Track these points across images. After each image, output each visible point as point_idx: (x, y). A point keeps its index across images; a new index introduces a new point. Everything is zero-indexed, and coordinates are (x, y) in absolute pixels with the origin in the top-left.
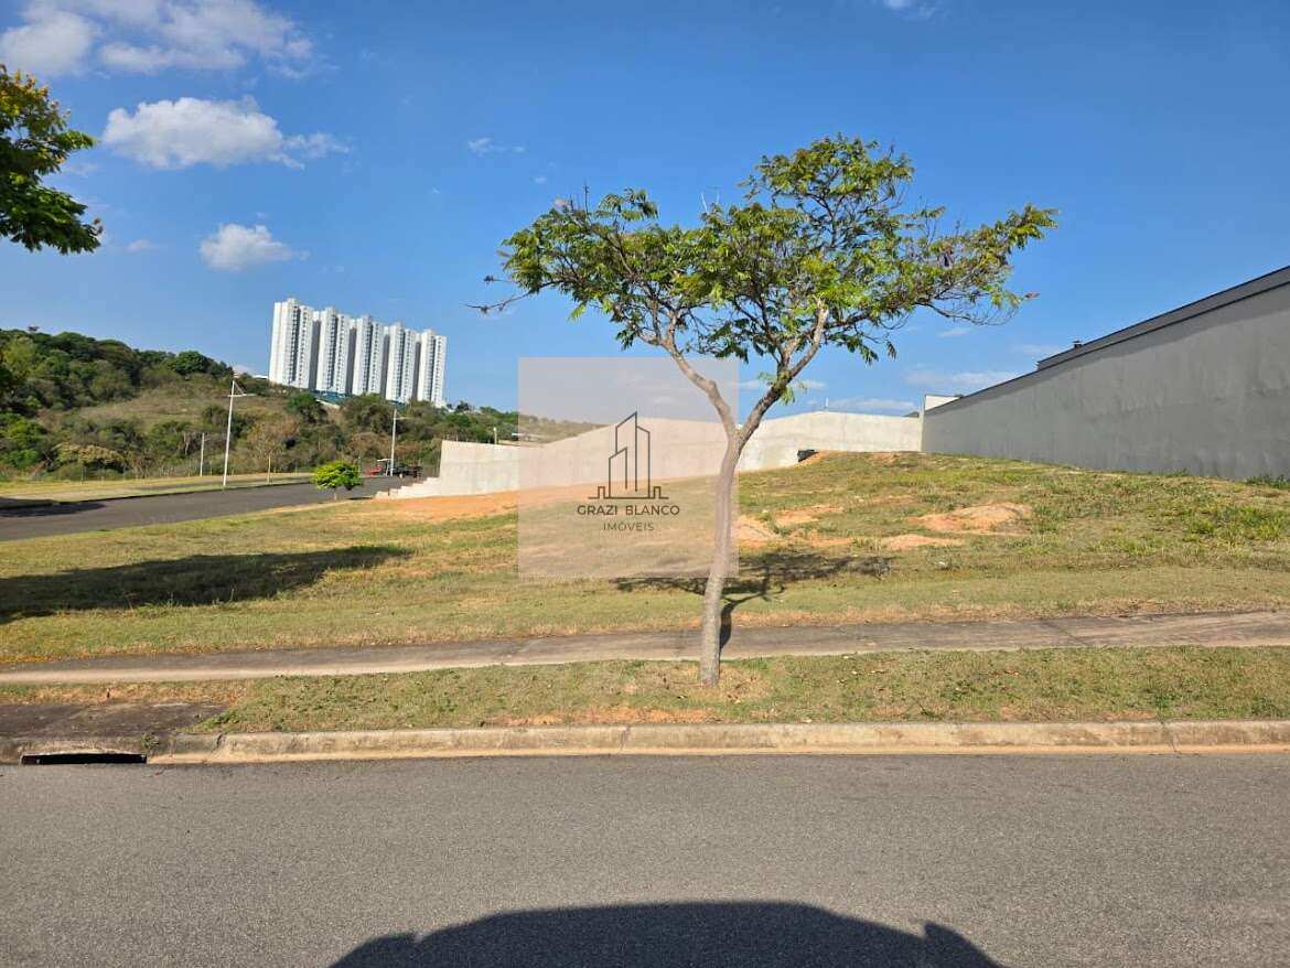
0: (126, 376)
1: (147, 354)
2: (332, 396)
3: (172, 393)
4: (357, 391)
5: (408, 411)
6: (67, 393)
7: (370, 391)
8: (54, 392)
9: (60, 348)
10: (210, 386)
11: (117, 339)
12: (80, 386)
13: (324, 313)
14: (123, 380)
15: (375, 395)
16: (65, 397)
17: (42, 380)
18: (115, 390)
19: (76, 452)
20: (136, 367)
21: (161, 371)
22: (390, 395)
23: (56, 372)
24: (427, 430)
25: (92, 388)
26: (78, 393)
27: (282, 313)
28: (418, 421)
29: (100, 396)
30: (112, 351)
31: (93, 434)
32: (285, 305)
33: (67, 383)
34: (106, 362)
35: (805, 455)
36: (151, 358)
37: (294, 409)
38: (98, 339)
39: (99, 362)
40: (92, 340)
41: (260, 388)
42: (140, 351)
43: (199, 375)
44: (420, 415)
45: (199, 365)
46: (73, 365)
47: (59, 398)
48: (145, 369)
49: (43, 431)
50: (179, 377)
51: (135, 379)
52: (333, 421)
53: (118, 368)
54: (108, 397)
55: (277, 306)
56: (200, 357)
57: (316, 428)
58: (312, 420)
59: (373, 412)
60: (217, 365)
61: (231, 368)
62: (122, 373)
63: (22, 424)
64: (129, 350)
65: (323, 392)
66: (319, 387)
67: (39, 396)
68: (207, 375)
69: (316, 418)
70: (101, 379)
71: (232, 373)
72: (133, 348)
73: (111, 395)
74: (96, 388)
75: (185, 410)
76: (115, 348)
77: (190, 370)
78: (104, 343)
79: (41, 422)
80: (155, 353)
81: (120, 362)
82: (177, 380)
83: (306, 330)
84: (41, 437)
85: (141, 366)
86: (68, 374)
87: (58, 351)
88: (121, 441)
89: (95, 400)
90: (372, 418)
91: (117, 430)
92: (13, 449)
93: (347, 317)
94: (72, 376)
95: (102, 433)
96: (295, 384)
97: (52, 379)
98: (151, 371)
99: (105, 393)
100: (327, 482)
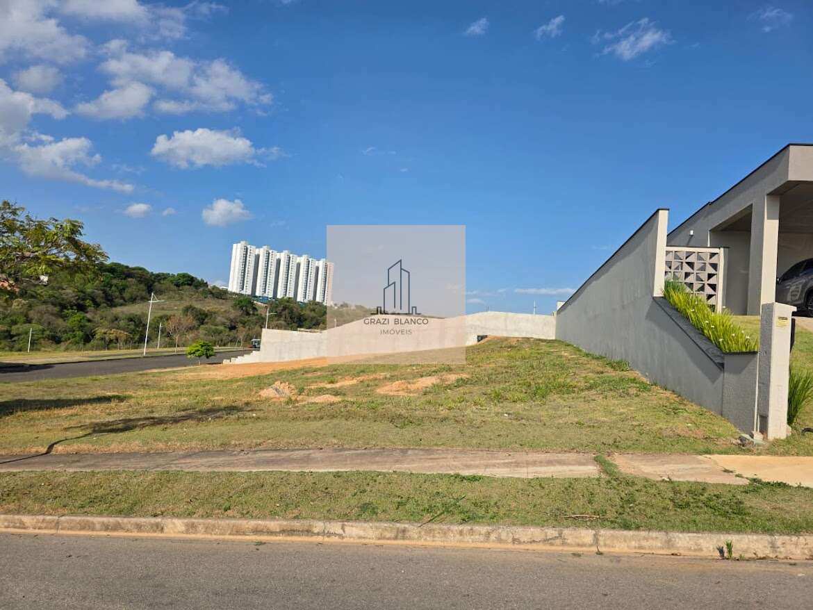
0: (145, 288)
1: (158, 275)
2: (264, 299)
3: (170, 298)
4: (279, 296)
5: (308, 308)
6: (110, 298)
7: (287, 296)
8: (102, 298)
9: (109, 272)
10: (193, 293)
11: (142, 266)
12: (117, 293)
13: (262, 250)
14: (143, 291)
15: (289, 298)
16: (109, 300)
17: (96, 291)
18: (137, 296)
19: (105, 333)
20: (151, 283)
21: (166, 283)
22: (300, 298)
23: (104, 286)
24: (317, 320)
25: (124, 295)
26: (116, 298)
27: (237, 250)
28: (313, 314)
29: (129, 300)
30: (138, 273)
31: (116, 322)
32: (239, 245)
33: (110, 292)
34: (134, 280)
35: (480, 338)
36: (160, 277)
37: (238, 307)
38: (130, 266)
39: (130, 279)
40: (127, 267)
41: (221, 295)
42: (154, 273)
43: (187, 287)
44: (314, 310)
45: (189, 281)
46: (115, 281)
47: (104, 301)
48: (156, 284)
49: (89, 321)
50: (175, 288)
51: (150, 289)
52: (261, 315)
53: (141, 283)
54: (133, 300)
55: (235, 245)
56: (189, 276)
57: (250, 318)
58: (248, 314)
59: (285, 308)
60: (199, 281)
61: (206, 283)
62: (142, 286)
63: (78, 316)
64: (148, 273)
65: (260, 297)
66: (258, 294)
67: (93, 300)
68: (192, 287)
69: (251, 312)
70: (130, 290)
71: (207, 286)
72: (150, 271)
73: (135, 299)
74: (127, 295)
75: (176, 308)
76: (140, 271)
77: (183, 284)
78: (134, 269)
79: (89, 316)
80: (163, 274)
81: (142, 279)
82: (175, 291)
83: (251, 260)
84: (87, 324)
85: (154, 282)
86: (111, 286)
87: (107, 273)
88: (132, 327)
89: (125, 302)
90: (284, 313)
91: (131, 320)
92: (70, 331)
93: (275, 252)
94: (113, 288)
95: (122, 321)
96: (243, 292)
97: (102, 290)
98: (159, 285)
99: (132, 298)
100: (194, 353)
